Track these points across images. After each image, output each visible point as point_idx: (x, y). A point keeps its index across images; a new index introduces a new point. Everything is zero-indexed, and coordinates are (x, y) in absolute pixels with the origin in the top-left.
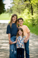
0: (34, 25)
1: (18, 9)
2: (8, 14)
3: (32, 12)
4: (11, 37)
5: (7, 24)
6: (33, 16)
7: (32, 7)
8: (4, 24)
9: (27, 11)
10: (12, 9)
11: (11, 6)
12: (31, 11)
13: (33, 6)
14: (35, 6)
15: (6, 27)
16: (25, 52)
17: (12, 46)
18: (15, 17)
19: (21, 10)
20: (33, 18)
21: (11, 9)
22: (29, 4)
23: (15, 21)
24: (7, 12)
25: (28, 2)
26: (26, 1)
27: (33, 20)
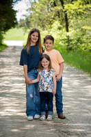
0: (70, 49)
1: (40, 20)
3: (67, 26)
4: (28, 71)
6: (68, 34)
7: (66, 16)
8: (15, 47)
9: (57, 24)
10: (30, 20)
11: (28, 14)
12: (65, 24)
13: (68, 14)
14: (72, 15)
15: (19, 53)
17: (31, 88)
19: (46, 22)
20: (68, 37)
21: (27, 19)
22: (61, 10)
24: (21, 26)
25: (59, 8)
26: (55, 6)
27: (68, 40)
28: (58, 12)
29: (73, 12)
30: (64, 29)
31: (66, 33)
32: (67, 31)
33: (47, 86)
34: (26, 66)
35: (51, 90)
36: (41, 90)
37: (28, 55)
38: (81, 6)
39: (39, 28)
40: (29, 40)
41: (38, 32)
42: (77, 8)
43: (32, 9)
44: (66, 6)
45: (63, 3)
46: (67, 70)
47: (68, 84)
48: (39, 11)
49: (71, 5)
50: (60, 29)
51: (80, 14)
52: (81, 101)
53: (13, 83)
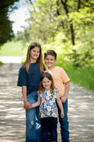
0: (77, 65)
1: (41, 31)
2: (19, 44)
3: (73, 38)
4: (28, 93)
5: (17, 65)
6: (75, 47)
7: (72, 27)
9: (61, 35)
10: (28, 31)
11: (27, 25)
12: (70, 36)
13: (74, 25)
14: (79, 25)
15: (17, 71)
17: (32, 113)
19: (48, 35)
20: (75, 51)
21: (25, 31)
22: (66, 20)
24: (18, 40)
25: (63, 17)
26: (59, 14)
27: (75, 56)
28: (62, 23)
29: (79, 22)
30: (70, 42)
31: (72, 46)
32: (74, 44)
34: (25, 87)
35: (55, 115)
38: (89, 15)
40: (29, 56)
41: (39, 46)
42: (83, 17)
43: (32, 19)
44: (71, 15)
45: (67, 12)
46: (74, 90)
48: (39, 21)
49: (76, 13)
50: (64, 42)
51: (88, 24)
53: (9, 107)
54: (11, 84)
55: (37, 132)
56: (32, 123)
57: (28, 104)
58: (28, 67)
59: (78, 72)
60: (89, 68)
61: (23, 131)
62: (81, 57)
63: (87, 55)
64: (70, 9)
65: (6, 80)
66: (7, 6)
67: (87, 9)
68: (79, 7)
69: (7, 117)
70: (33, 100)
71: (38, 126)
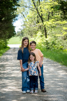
0: (48, 48)
1: (29, 31)
2: (18, 38)
3: (46, 34)
5: (17, 48)
6: (47, 39)
7: (45, 29)
8: (15, 48)
9: (39, 33)
10: (23, 31)
11: (22, 28)
12: (44, 33)
13: (46, 28)
14: (49, 28)
15: (17, 52)
16: (39, 79)
18: (27, 40)
19: (33, 33)
20: (47, 41)
21: (21, 31)
22: (42, 25)
23: (26, 45)
24: (18, 36)
25: (41, 24)
26: (38, 22)
27: (47, 43)
28: (40, 27)
29: (49, 26)
30: (44, 37)
31: (45, 38)
32: (46, 37)
33: (34, 72)
34: (21, 60)
35: (36, 74)
36: (30, 75)
37: (23, 54)
38: (54, 22)
39: (29, 37)
42: (51, 23)
43: (25, 25)
44: (45, 23)
45: (43, 21)
46: (47, 61)
47: (47, 70)
48: (28, 26)
49: (47, 22)
50: (41, 36)
51: (53, 27)
52: (55, 80)
53: (13, 70)
54: (14, 59)
55: (28, 83)
56: (25, 78)
57: (23, 69)
58: (23, 50)
59: (49, 52)
60: (55, 50)
61: (21, 82)
62: (50, 44)
63: (53, 43)
64: (44, 20)
65: (11, 56)
66: (12, 18)
67: (53, 19)
68: (49, 19)
69: (12, 76)
70: (26, 67)
71: (28, 80)
